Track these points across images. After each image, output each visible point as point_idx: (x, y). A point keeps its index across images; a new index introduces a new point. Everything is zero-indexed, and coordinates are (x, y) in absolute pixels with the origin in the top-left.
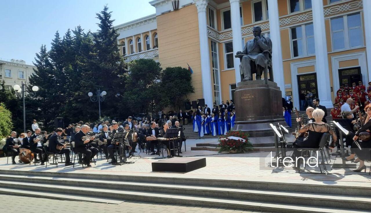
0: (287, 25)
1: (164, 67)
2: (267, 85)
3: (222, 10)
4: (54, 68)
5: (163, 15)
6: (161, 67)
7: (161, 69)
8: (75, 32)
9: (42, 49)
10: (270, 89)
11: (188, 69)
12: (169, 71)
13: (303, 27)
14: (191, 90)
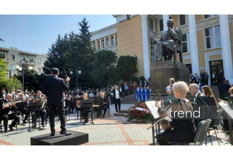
0: (202, 27)
1: (119, 55)
2: (175, 65)
3: (159, 19)
4: (58, 57)
5: (120, 23)
6: (116, 55)
7: (117, 57)
8: (70, 35)
9: (52, 46)
10: (177, 68)
11: (135, 57)
12: (122, 58)
13: (213, 28)
14: (136, 71)
